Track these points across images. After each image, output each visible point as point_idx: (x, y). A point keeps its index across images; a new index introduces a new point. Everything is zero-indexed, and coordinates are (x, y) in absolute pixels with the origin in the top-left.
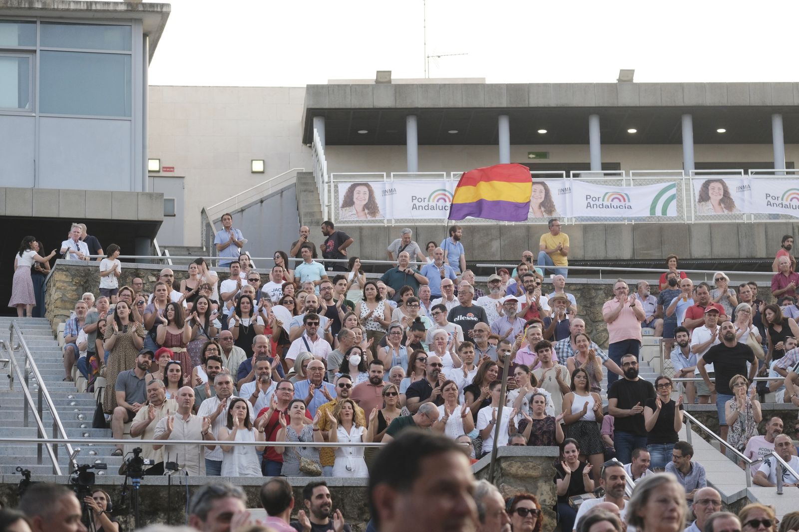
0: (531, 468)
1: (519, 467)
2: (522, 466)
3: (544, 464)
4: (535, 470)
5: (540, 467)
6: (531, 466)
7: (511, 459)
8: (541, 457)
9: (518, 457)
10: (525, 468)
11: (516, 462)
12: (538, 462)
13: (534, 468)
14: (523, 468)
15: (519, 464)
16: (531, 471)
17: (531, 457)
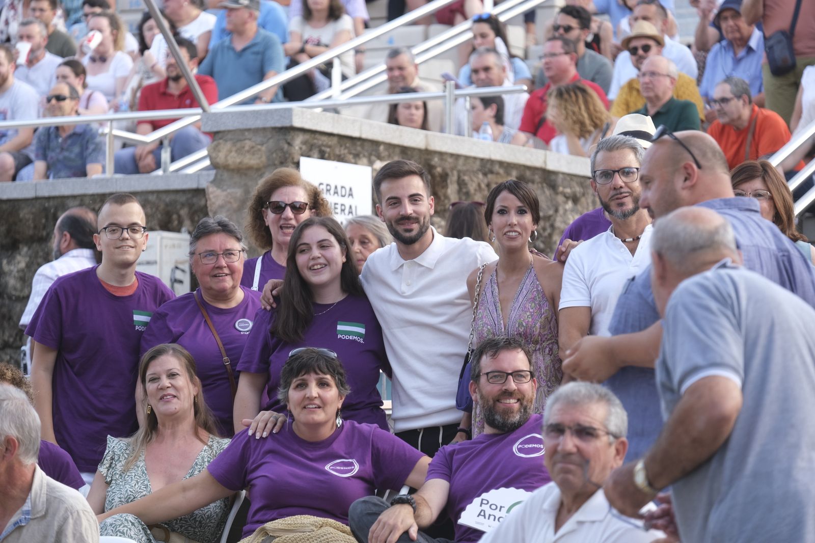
0: (248, 151)
1: (230, 151)
2: (234, 149)
3: (271, 141)
4: (253, 154)
5: (264, 148)
6: (247, 148)
7: (220, 135)
8: (264, 129)
9: (229, 131)
10: (240, 151)
11: (226, 141)
12: (259, 139)
13: (252, 151)
14: (236, 151)
15: (229, 145)
16: (248, 156)
17: (249, 130)
